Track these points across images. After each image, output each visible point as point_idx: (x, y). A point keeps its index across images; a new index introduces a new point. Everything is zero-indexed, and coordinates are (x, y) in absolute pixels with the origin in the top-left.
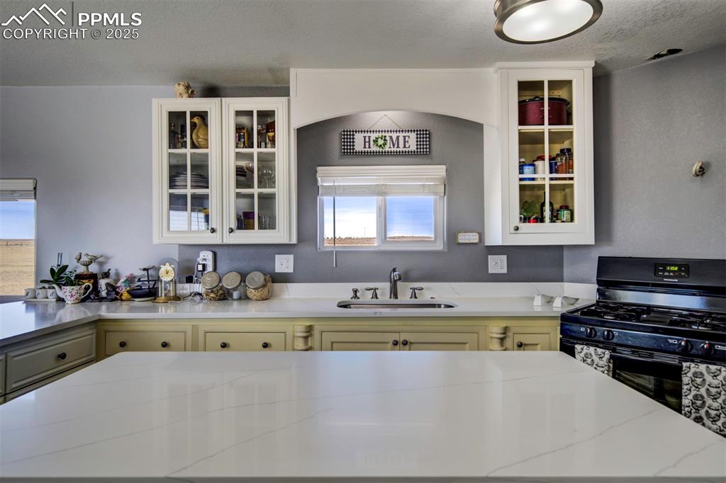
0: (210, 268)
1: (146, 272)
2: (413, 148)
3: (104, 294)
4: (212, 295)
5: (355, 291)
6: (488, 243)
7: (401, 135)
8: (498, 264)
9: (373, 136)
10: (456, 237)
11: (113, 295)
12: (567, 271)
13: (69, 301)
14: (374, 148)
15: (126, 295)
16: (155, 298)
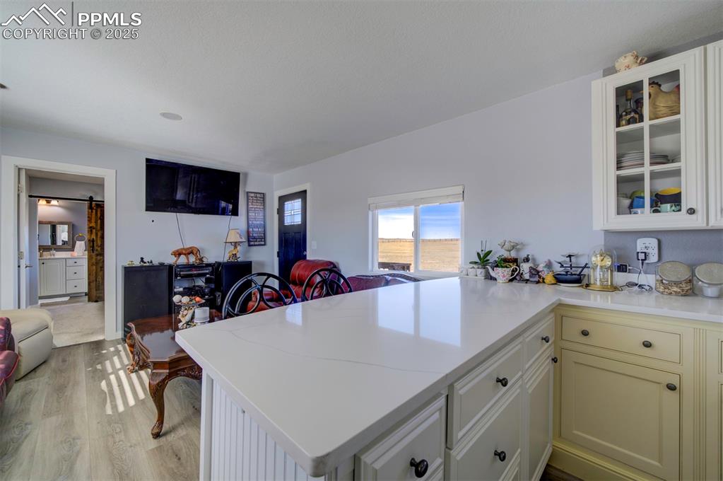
0: (653, 258)
1: (568, 259)
3: (527, 276)
4: (675, 289)
11: (536, 279)
13: (501, 280)
15: (549, 278)
16: (587, 285)
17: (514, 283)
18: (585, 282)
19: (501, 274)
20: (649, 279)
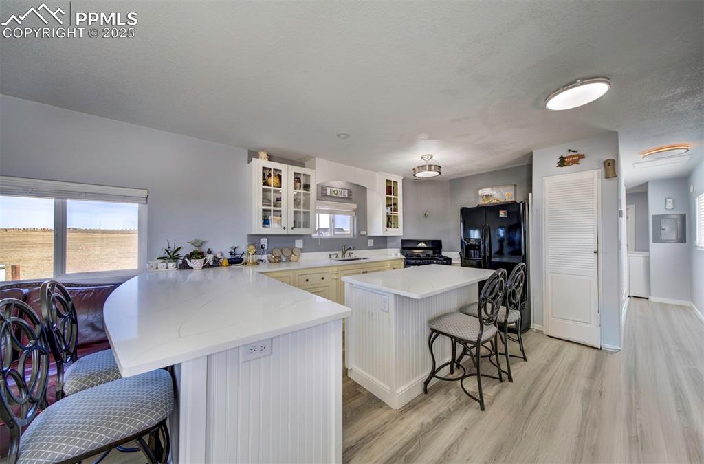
0: (267, 247)
1: (234, 250)
2: (347, 196)
3: (212, 263)
5: (330, 255)
6: (369, 235)
7: (343, 190)
8: (371, 243)
9: (334, 189)
10: (359, 233)
11: (218, 264)
12: (388, 244)
14: (334, 195)
15: (225, 263)
16: (246, 263)
17: (205, 269)
18: (243, 262)
19: (196, 264)
20: (265, 257)
